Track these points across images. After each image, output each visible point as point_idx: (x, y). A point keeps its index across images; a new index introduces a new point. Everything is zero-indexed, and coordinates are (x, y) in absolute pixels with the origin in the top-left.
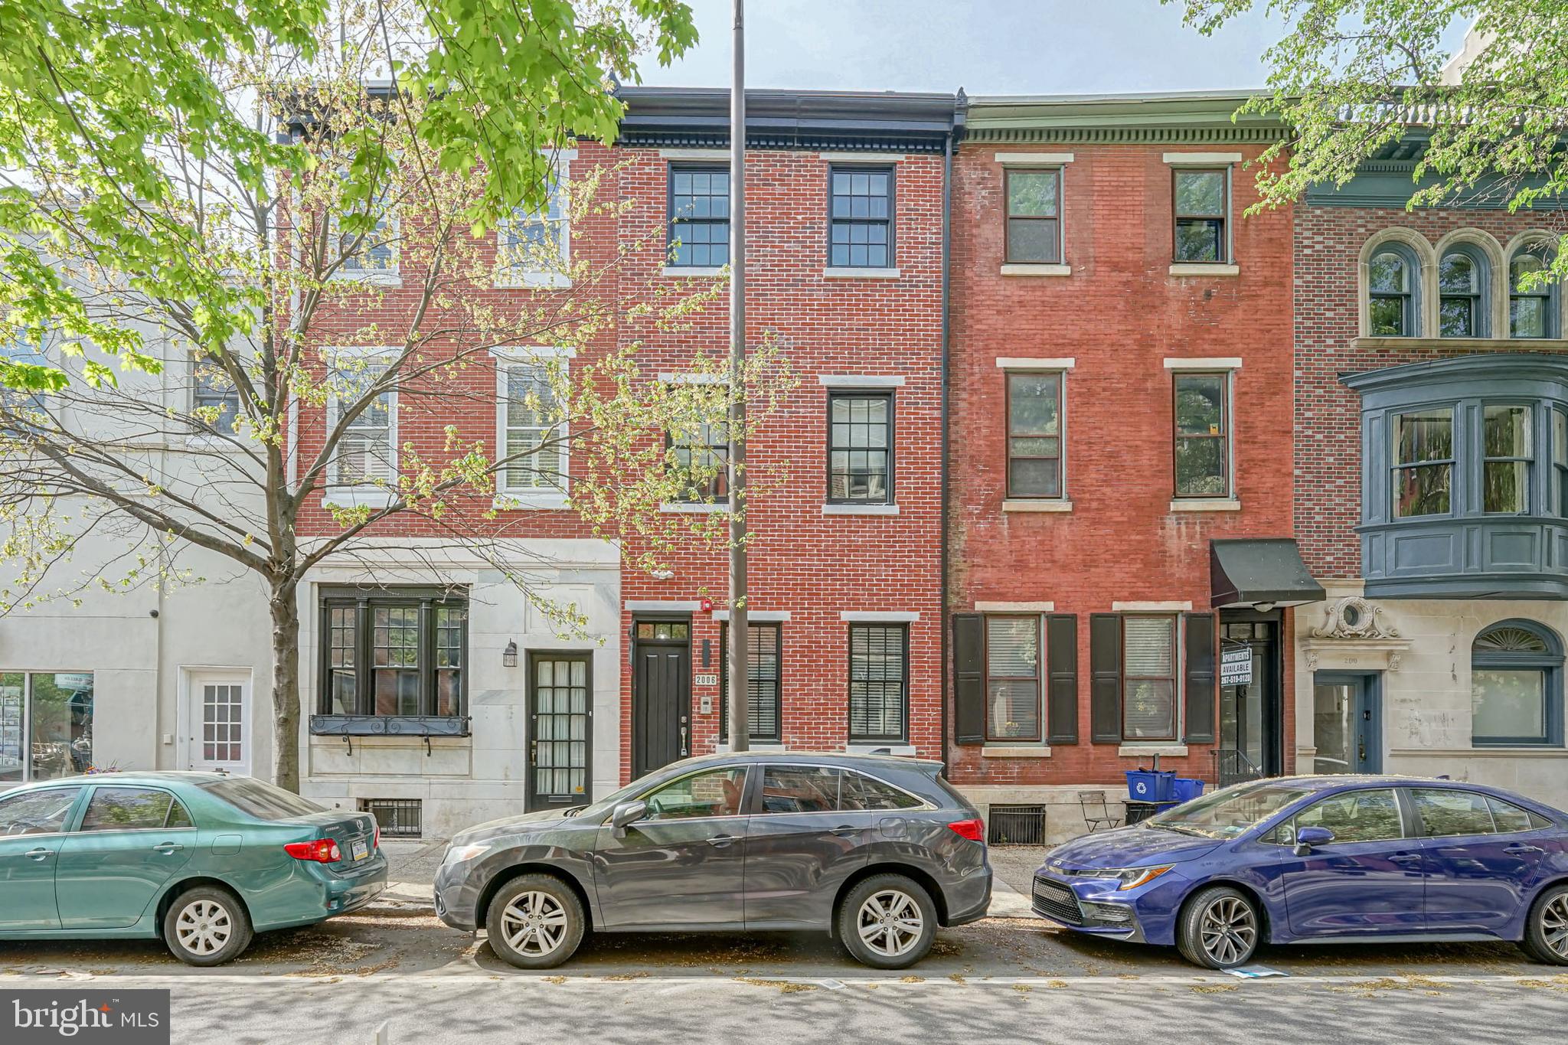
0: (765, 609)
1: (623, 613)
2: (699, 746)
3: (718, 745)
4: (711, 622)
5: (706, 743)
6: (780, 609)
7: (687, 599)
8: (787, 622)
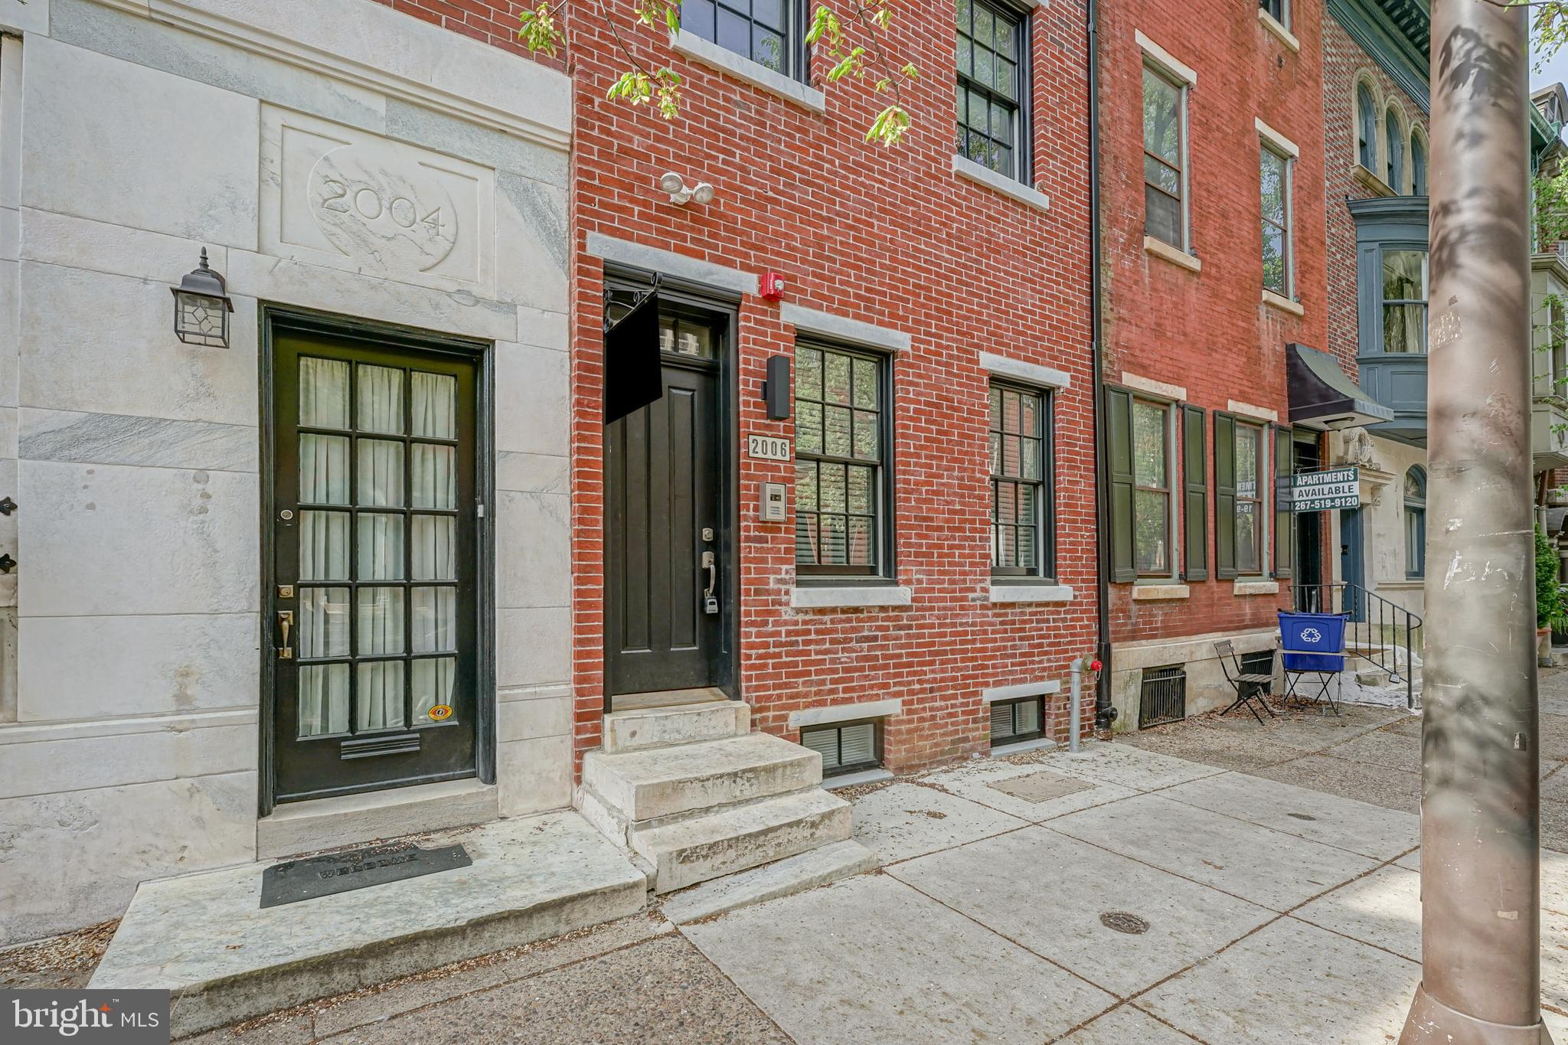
0: (870, 320)
1: (581, 259)
2: (757, 592)
3: (793, 589)
4: (777, 326)
5: (772, 586)
6: (894, 326)
7: (730, 264)
8: (905, 354)
